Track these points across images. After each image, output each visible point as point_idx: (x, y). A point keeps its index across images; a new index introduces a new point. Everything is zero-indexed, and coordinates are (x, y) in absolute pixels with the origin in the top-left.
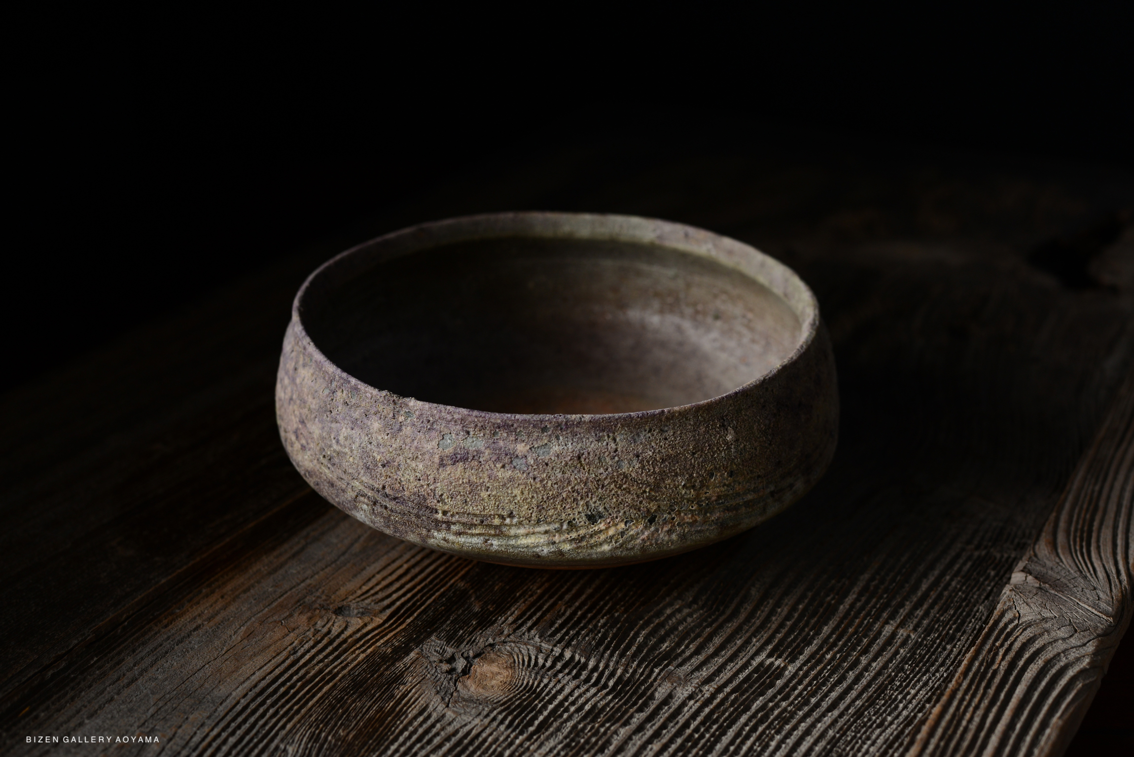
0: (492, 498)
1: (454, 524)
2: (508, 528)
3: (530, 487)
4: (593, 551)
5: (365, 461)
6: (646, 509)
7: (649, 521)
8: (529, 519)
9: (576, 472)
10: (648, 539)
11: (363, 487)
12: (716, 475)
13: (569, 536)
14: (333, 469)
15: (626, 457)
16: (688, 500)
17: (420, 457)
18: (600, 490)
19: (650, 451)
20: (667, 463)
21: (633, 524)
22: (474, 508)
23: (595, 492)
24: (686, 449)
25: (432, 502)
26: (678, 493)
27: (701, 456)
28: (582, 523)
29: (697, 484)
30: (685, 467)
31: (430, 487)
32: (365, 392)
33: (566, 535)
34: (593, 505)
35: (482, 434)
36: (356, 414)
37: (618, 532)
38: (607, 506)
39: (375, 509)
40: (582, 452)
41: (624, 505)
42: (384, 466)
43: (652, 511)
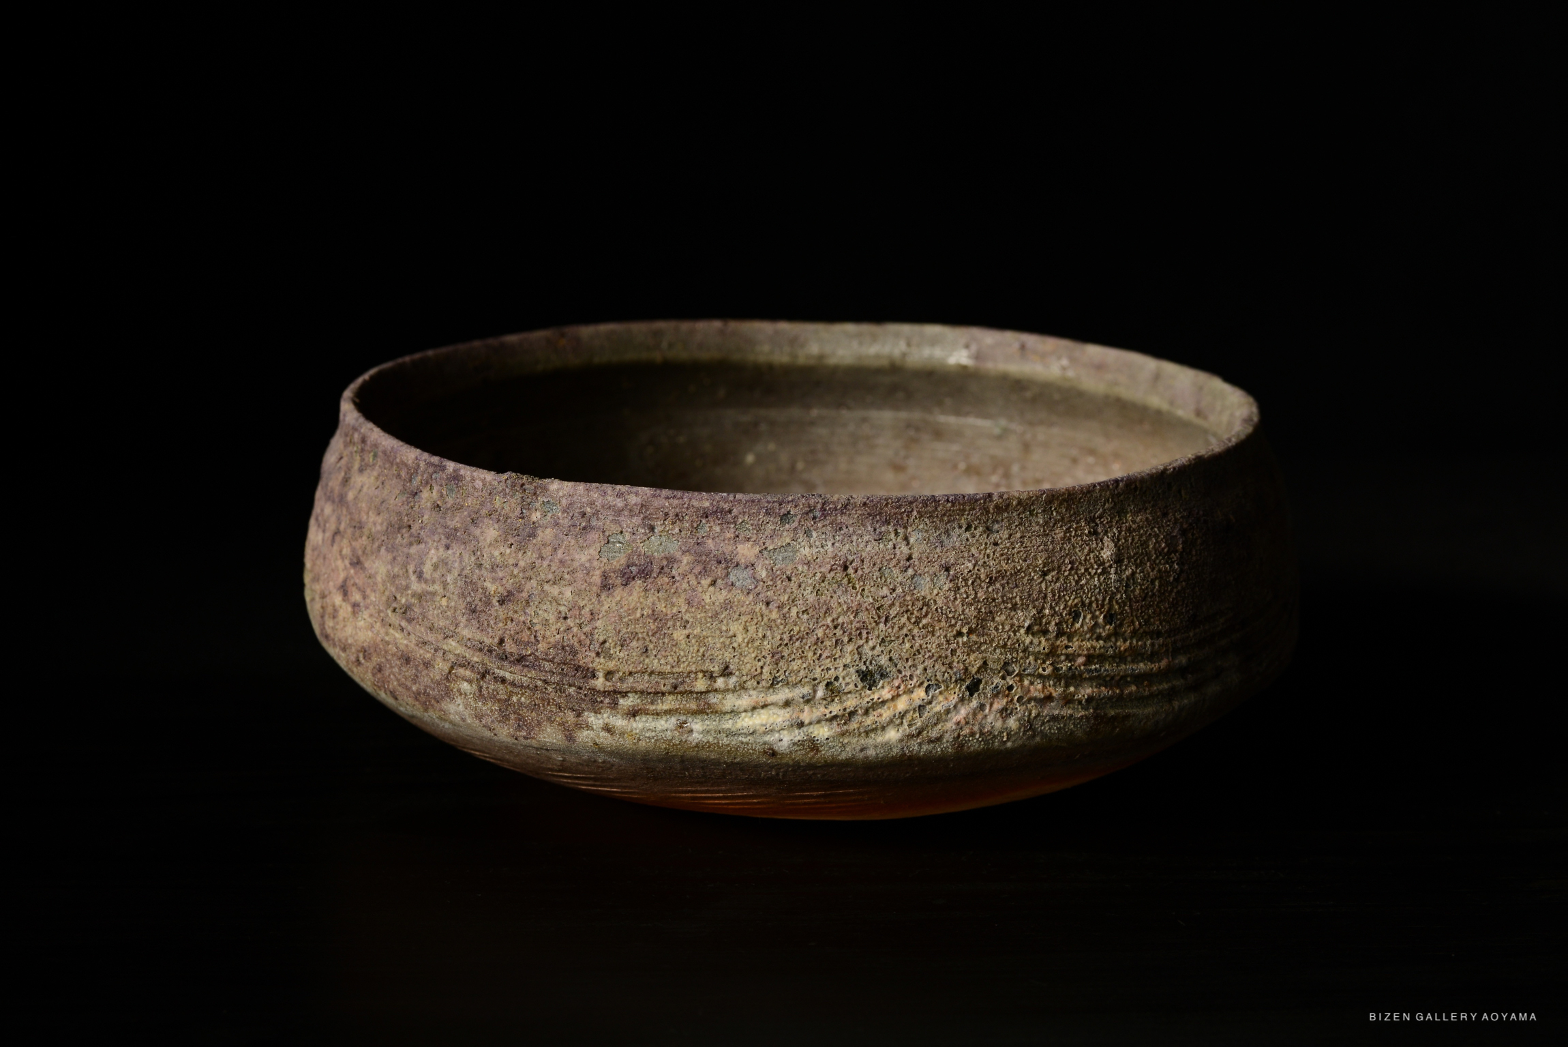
0: (693, 641)
1: (624, 694)
2: (720, 696)
3: (760, 618)
4: (870, 741)
5: (469, 599)
6: (961, 666)
7: (968, 688)
8: (757, 678)
9: (839, 593)
10: (967, 723)
11: (464, 648)
12: (1085, 618)
13: (827, 711)
14: (409, 628)
15: (926, 570)
16: (1037, 656)
17: (566, 576)
18: (882, 625)
19: (970, 561)
20: (998, 585)
21: (941, 693)
22: (662, 661)
23: (873, 629)
24: (1031, 564)
25: (587, 658)
26: (1018, 641)
27: (1058, 579)
28: (851, 687)
29: (1052, 627)
30: (1030, 595)
31: (585, 630)
32: (473, 479)
33: (822, 709)
34: (870, 653)
35: (677, 530)
36: (455, 522)
37: (913, 706)
38: (895, 656)
39: (485, 686)
40: (850, 558)
41: (923, 656)
42: (502, 602)
43: (974, 670)
